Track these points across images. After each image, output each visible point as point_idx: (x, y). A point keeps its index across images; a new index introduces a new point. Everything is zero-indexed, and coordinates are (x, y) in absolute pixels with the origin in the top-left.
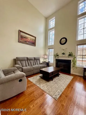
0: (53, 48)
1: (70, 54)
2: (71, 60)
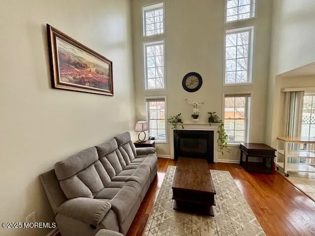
0: (163, 100)
1: (211, 116)
2: (213, 131)
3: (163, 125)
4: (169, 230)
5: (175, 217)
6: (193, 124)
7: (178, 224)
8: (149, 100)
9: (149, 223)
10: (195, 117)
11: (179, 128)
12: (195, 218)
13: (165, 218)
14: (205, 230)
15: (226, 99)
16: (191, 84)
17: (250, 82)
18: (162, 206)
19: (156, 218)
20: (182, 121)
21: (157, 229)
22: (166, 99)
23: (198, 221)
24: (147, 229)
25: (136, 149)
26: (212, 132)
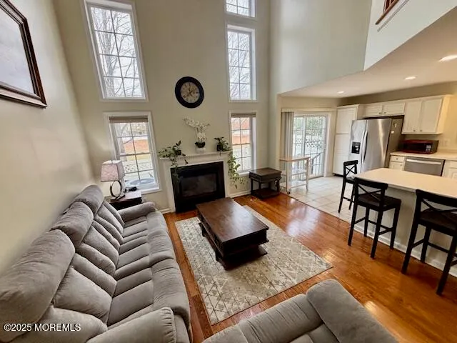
0: (144, 119)
1: (220, 143)
2: (222, 162)
3: (147, 162)
4: (235, 294)
5: (231, 278)
6: (199, 156)
7: (240, 281)
8: (113, 119)
9: (208, 303)
10: (200, 145)
11: (181, 163)
12: (250, 266)
13: (221, 285)
14: (267, 271)
15: (233, 119)
16: (188, 95)
17: (254, 99)
18: (207, 274)
19: (211, 293)
20: (183, 152)
21: (221, 303)
22: (149, 118)
23: (255, 266)
24: (210, 311)
25: (118, 212)
26: (221, 164)
